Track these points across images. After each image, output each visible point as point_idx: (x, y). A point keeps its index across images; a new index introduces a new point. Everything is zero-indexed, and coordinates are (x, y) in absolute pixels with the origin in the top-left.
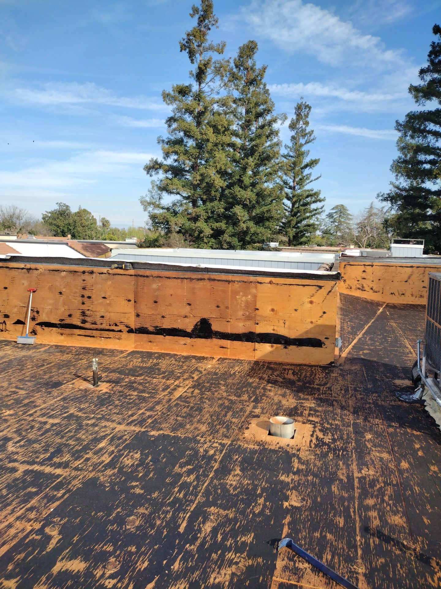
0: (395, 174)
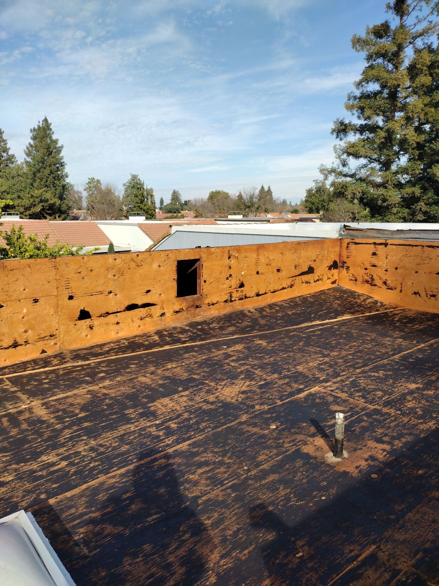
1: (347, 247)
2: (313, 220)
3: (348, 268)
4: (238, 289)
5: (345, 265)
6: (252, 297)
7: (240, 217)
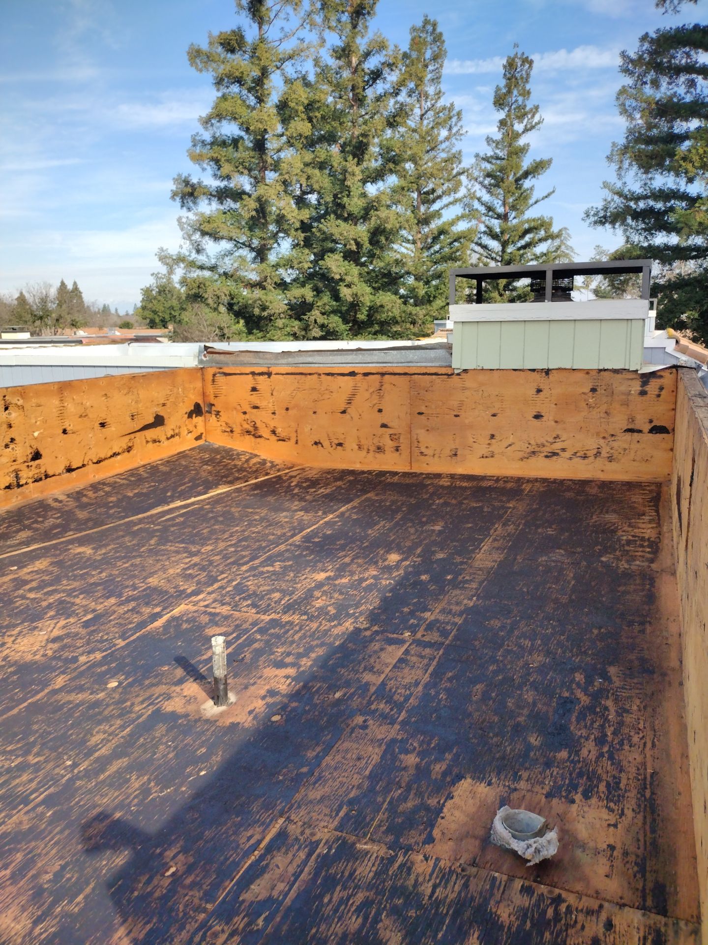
1: (213, 381)
2: (158, 339)
3: (218, 413)
4: (30, 464)
5: (214, 408)
6: (60, 474)
7: (26, 336)
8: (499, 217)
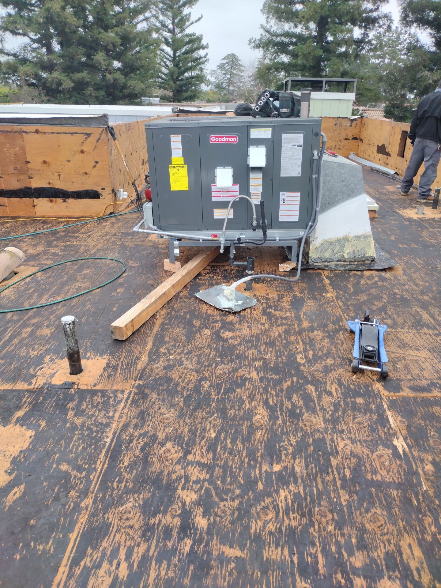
0: (265, 16)
8: (170, 31)
